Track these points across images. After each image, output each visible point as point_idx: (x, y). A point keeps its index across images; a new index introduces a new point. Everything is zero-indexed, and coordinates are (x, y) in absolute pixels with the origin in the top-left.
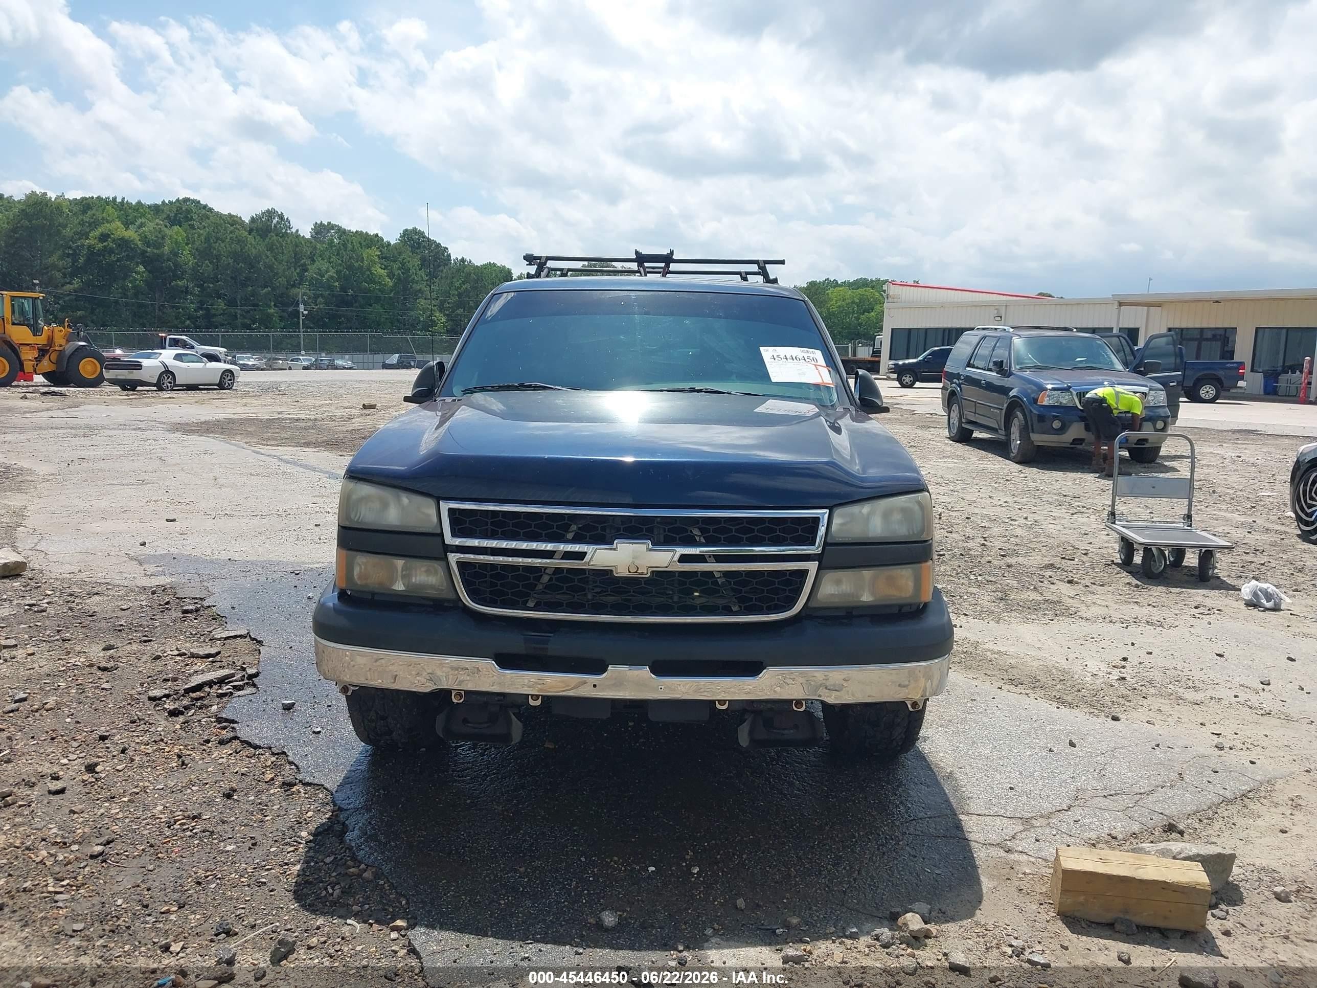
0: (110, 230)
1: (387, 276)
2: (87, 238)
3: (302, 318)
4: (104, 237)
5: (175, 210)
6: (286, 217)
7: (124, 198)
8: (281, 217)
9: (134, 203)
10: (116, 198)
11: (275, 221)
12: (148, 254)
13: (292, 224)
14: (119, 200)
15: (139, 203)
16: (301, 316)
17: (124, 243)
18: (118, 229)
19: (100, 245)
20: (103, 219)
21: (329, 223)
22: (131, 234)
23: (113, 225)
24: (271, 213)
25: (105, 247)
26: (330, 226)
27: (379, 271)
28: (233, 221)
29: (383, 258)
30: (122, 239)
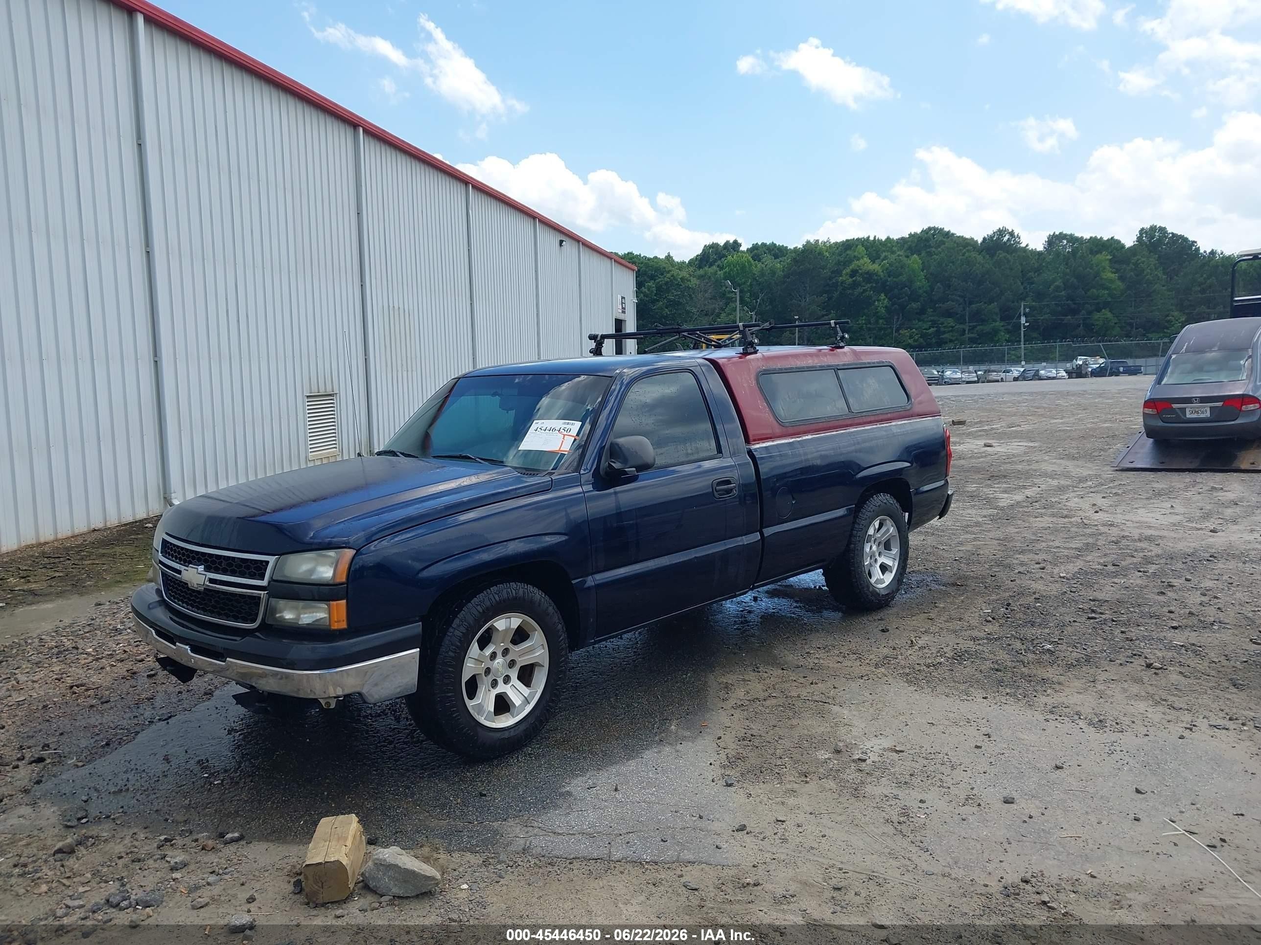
0: (859, 266)
1: (1119, 279)
2: (841, 276)
3: (1023, 329)
4: (854, 273)
5: (916, 241)
6: (1016, 234)
7: (875, 237)
8: (1012, 234)
9: (883, 240)
10: (869, 237)
11: (1005, 239)
12: (888, 283)
13: (1022, 240)
14: (872, 238)
15: (888, 238)
16: (1022, 327)
17: (869, 276)
18: (867, 264)
19: (851, 280)
20: (855, 257)
21: (1061, 233)
22: (875, 267)
23: (862, 261)
24: (1001, 232)
25: (854, 281)
26: (1062, 236)
27: (1109, 275)
28: (966, 244)
29: (1115, 262)
30: (868, 273)
